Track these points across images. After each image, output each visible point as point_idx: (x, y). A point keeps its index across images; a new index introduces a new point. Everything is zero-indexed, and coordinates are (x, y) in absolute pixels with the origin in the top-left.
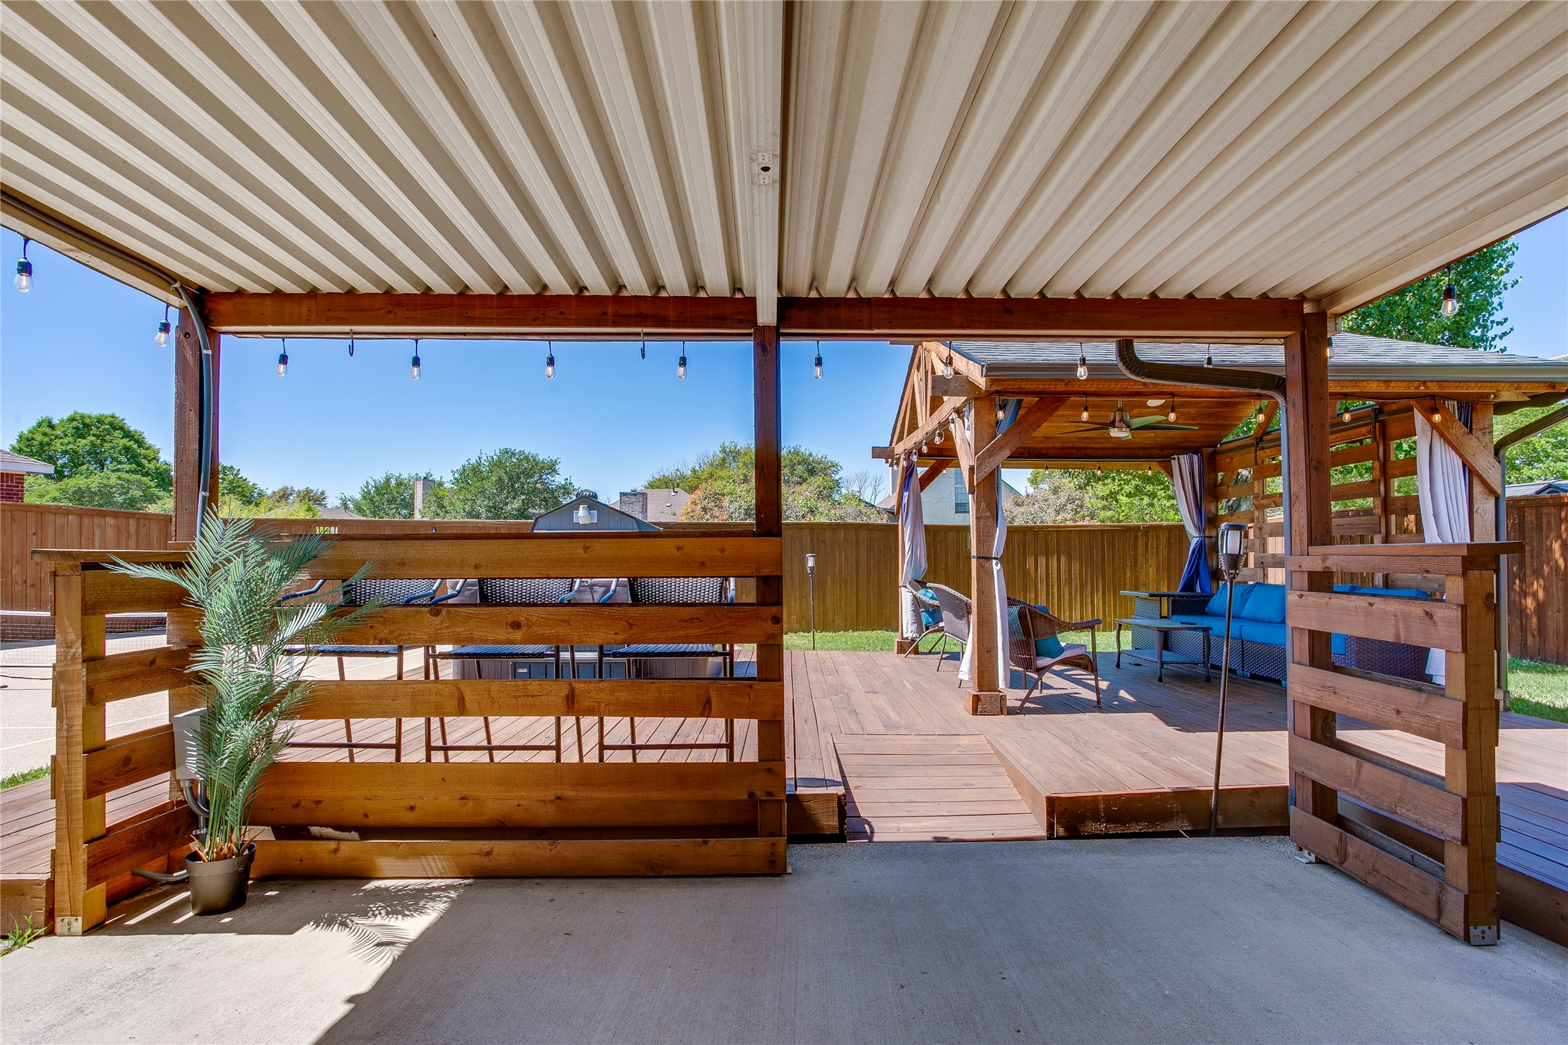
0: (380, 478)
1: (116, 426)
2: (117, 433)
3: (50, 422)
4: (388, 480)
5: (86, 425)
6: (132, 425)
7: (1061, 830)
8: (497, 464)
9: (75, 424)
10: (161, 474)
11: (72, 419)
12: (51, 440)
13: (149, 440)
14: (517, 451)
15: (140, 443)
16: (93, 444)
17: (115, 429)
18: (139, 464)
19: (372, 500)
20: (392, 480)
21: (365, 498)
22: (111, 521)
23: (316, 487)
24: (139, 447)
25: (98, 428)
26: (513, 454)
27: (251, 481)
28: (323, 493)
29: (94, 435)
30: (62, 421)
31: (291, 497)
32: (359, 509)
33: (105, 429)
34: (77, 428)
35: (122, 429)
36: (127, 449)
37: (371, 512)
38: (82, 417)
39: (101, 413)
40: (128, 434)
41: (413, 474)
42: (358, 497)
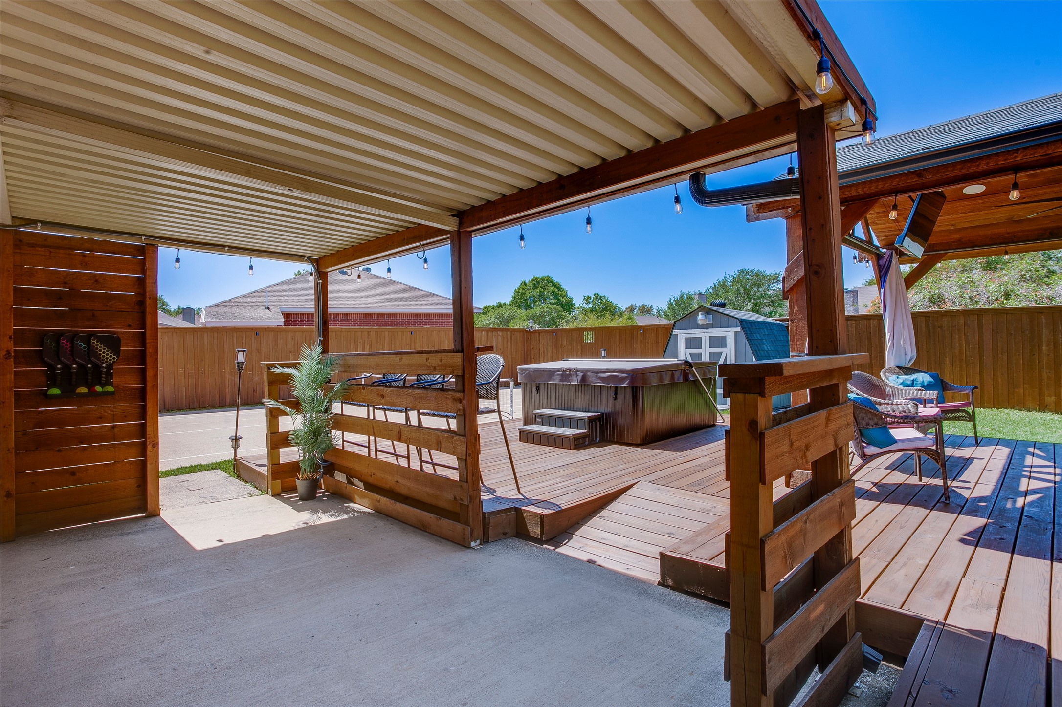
0: (677, 295)
1: (549, 280)
2: (550, 285)
3: (525, 283)
4: (682, 296)
5: (538, 283)
6: (556, 280)
7: (670, 581)
8: (737, 280)
9: (534, 282)
10: (568, 303)
11: (533, 280)
12: (525, 291)
13: (563, 286)
14: (750, 270)
15: (559, 288)
16: (540, 292)
17: (548, 283)
18: (558, 299)
19: (673, 309)
20: (684, 296)
21: (669, 308)
22: (500, 333)
23: (648, 304)
24: (558, 290)
25: (542, 283)
26: (747, 272)
27: (614, 302)
28: (651, 307)
29: (541, 287)
30: (529, 282)
31: (635, 310)
32: (667, 316)
33: (545, 283)
34: (534, 284)
35: (551, 282)
36: (553, 292)
37: (673, 316)
38: (536, 278)
39: (543, 275)
40: (554, 285)
41: (697, 291)
42: (666, 308)
